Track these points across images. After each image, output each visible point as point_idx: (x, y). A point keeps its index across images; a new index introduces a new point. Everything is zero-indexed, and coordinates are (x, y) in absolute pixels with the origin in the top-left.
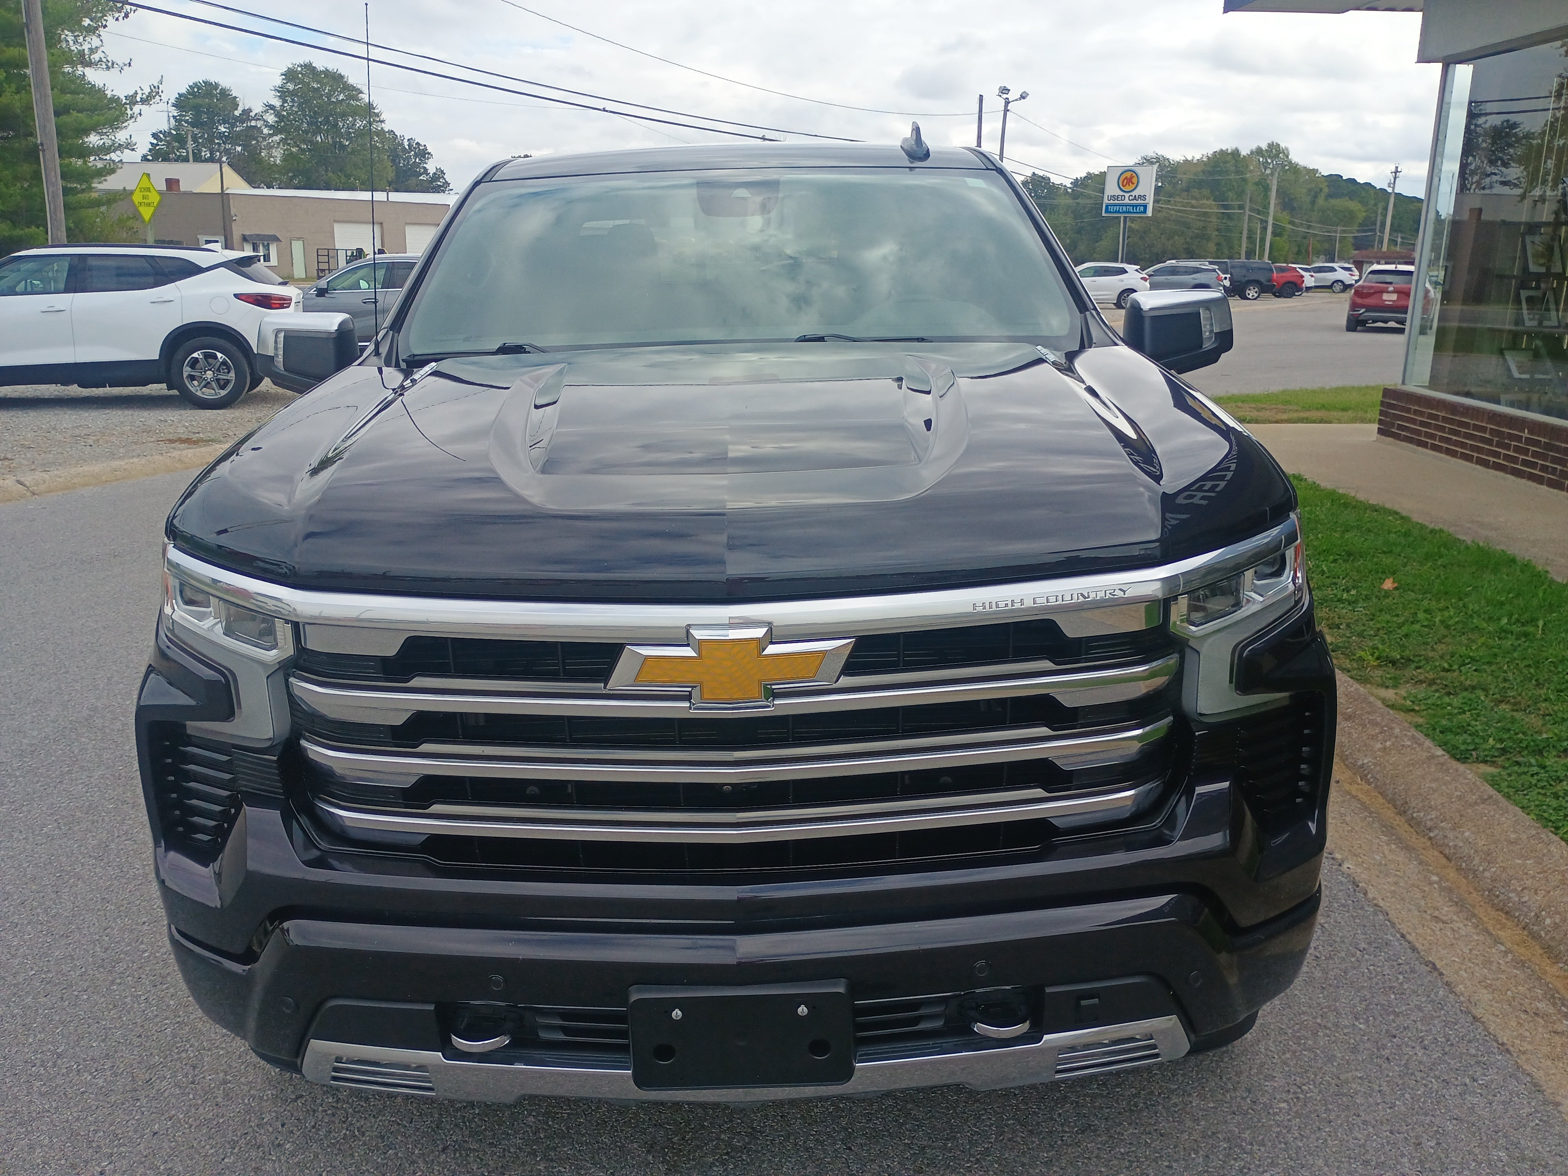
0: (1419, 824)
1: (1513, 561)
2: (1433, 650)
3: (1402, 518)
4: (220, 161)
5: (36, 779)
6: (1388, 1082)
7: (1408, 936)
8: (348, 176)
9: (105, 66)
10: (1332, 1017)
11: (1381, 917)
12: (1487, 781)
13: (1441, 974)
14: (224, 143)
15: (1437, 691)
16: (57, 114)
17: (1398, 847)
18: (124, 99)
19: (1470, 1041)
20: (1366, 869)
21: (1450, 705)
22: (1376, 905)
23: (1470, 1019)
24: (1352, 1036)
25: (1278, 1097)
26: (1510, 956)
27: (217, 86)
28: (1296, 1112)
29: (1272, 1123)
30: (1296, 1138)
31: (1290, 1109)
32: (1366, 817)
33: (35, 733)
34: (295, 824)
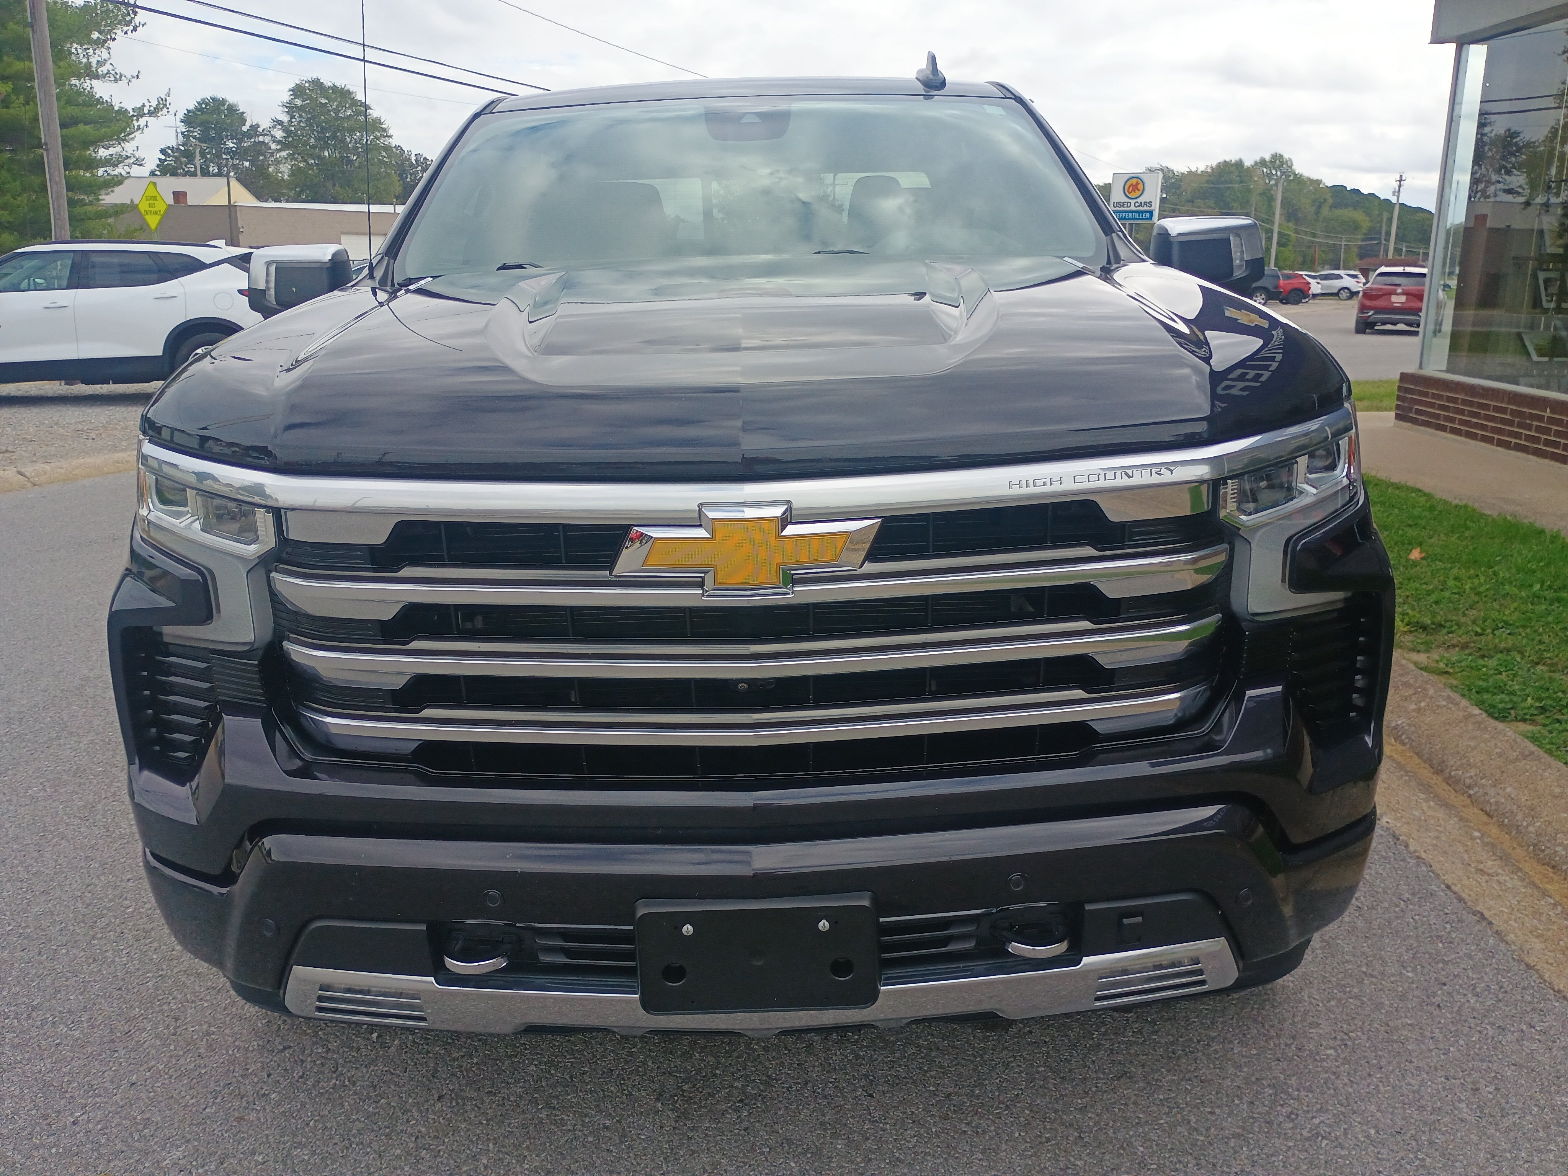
0: (1457, 781)
1: (1541, 532)
2: (1464, 615)
3: (1425, 494)
4: (227, 176)
5: (23, 744)
6: (1440, 1028)
7: (1453, 887)
8: (356, 191)
9: (112, 78)
10: (1377, 965)
11: (1424, 868)
12: (1527, 737)
13: (1490, 923)
14: (232, 158)
15: (1470, 654)
16: (63, 126)
17: (1436, 804)
18: (131, 111)
19: (1524, 988)
20: (1405, 823)
21: (1484, 666)
22: (1418, 857)
23: (1523, 967)
24: (1399, 984)
25: (1324, 1044)
26: (1560, 909)
27: (224, 101)
28: (1345, 1058)
29: (1319, 1069)
30: (1345, 1084)
31: (1338, 1055)
32: (1402, 776)
33: (24, 702)
34: (278, 735)
